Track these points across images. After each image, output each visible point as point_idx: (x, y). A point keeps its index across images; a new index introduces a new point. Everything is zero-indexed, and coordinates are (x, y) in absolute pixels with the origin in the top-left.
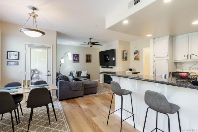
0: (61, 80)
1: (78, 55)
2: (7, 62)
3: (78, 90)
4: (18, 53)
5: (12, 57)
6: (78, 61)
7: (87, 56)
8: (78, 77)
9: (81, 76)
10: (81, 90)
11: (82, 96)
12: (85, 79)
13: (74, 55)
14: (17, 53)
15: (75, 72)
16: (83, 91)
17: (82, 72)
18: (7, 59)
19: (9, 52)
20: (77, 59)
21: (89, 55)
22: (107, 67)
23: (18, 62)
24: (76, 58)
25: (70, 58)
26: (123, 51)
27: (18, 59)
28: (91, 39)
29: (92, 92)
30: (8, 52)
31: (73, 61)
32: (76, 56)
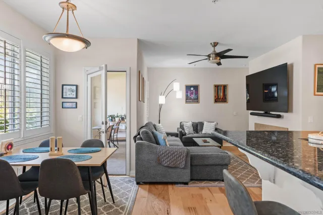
0: (141, 139)
1: (196, 88)
2: (63, 102)
3: (175, 168)
4: (77, 86)
5: (69, 95)
6: (197, 100)
7: (217, 87)
8: (196, 135)
9: (204, 132)
10: (184, 168)
11: (186, 184)
12: (205, 142)
13: (188, 88)
14: (75, 87)
15: (190, 124)
16: (188, 171)
17: (205, 123)
18: (62, 97)
19: (64, 87)
20: (193, 96)
21: (221, 86)
22: (267, 114)
23: (76, 103)
24: (192, 93)
25: (179, 93)
26: (317, 66)
27: (77, 97)
28: (215, 45)
29: (214, 177)
30: (63, 85)
31: (187, 99)
32: (192, 89)
